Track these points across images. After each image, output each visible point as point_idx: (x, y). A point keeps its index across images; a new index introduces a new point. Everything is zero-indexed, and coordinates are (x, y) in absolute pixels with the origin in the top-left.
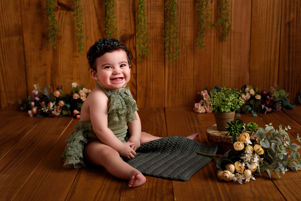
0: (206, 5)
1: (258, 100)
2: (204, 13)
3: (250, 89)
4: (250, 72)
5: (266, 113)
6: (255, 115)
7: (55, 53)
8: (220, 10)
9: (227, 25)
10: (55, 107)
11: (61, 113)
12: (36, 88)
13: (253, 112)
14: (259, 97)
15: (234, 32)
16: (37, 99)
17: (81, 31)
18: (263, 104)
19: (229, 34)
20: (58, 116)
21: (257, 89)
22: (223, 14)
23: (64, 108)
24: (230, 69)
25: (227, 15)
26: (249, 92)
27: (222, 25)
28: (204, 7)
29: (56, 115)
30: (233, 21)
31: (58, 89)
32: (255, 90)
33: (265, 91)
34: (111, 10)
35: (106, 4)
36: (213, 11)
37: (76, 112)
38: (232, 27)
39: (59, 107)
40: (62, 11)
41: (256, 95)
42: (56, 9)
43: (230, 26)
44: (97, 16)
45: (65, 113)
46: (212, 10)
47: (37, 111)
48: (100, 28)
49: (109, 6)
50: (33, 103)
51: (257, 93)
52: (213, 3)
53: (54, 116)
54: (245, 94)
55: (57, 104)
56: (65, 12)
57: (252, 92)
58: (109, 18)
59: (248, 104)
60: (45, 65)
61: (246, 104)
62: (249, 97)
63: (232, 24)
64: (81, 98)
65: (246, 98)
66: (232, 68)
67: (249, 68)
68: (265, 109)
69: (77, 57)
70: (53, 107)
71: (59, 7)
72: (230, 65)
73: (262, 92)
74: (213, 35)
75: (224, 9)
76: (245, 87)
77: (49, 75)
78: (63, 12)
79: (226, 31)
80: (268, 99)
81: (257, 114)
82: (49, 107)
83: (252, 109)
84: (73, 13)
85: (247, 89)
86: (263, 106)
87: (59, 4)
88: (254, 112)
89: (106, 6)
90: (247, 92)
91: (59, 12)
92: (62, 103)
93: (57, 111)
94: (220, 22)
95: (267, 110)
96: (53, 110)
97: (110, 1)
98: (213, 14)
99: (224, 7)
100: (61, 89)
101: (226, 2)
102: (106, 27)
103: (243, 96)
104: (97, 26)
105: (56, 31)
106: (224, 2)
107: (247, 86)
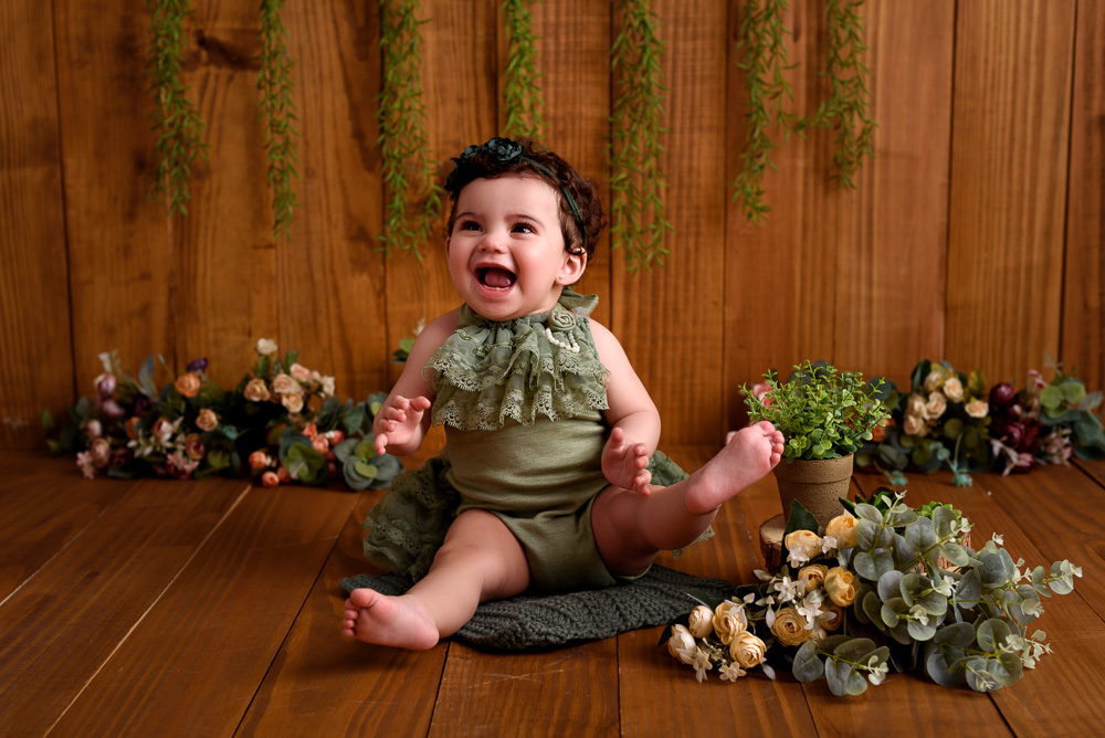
0: (773, 49)
1: (977, 420)
2: (767, 77)
3: (946, 378)
4: (946, 311)
5: (1007, 471)
6: (965, 479)
7: (185, 231)
8: (829, 69)
9: (857, 125)
10: (181, 438)
11: (204, 464)
12: (107, 366)
13: (954, 467)
14: (979, 410)
15: (886, 154)
16: (112, 408)
17: (286, 148)
18: (998, 438)
19: (865, 159)
20: (192, 475)
21: (973, 379)
22: (842, 83)
23: (214, 441)
24: (870, 300)
25: (859, 84)
26: (941, 390)
27: (838, 124)
28: (767, 55)
29: (183, 471)
30: (879, 110)
31: (190, 368)
32: (964, 381)
33: (1008, 385)
34: (404, 66)
35: (384, 41)
36: (803, 69)
37: (261, 458)
38: (878, 134)
39: (196, 435)
40: (213, 70)
41: (967, 400)
42: (190, 63)
43: (868, 130)
44: (348, 88)
45: (216, 461)
46: (796, 65)
47: (112, 456)
48: (358, 135)
49: (394, 50)
50: (96, 426)
51: (972, 394)
52: (803, 40)
53: (175, 475)
54: (926, 397)
56: (225, 72)
57: (954, 389)
58: (395, 95)
59: (935, 435)
60: (145, 276)
61: (929, 437)
62: (942, 409)
63: (878, 121)
64: (285, 402)
65: (929, 412)
66: (876, 293)
67: (945, 294)
68: (1004, 457)
69: (270, 246)
70: (173, 439)
71: (204, 55)
72: (870, 284)
73: (995, 389)
74: (801, 163)
75: (844, 65)
76: (926, 369)
77: (159, 316)
78: (218, 73)
79: (854, 149)
80: (1016, 418)
81: (970, 474)
82: (158, 439)
83: (952, 458)
84: (254, 78)
85: (934, 377)
86: (997, 446)
87: (203, 42)
88: (959, 467)
89: (383, 52)
90: (931, 387)
91: (202, 71)
93: (185, 454)
94: (827, 112)
95: (1011, 461)
96: (172, 451)
97: (398, 31)
98: (803, 82)
99: (843, 54)
100: (204, 368)
101: (852, 35)
102: (382, 131)
103: (918, 404)
104: (347, 127)
105: (187, 147)
106: (844, 34)
107: (934, 366)
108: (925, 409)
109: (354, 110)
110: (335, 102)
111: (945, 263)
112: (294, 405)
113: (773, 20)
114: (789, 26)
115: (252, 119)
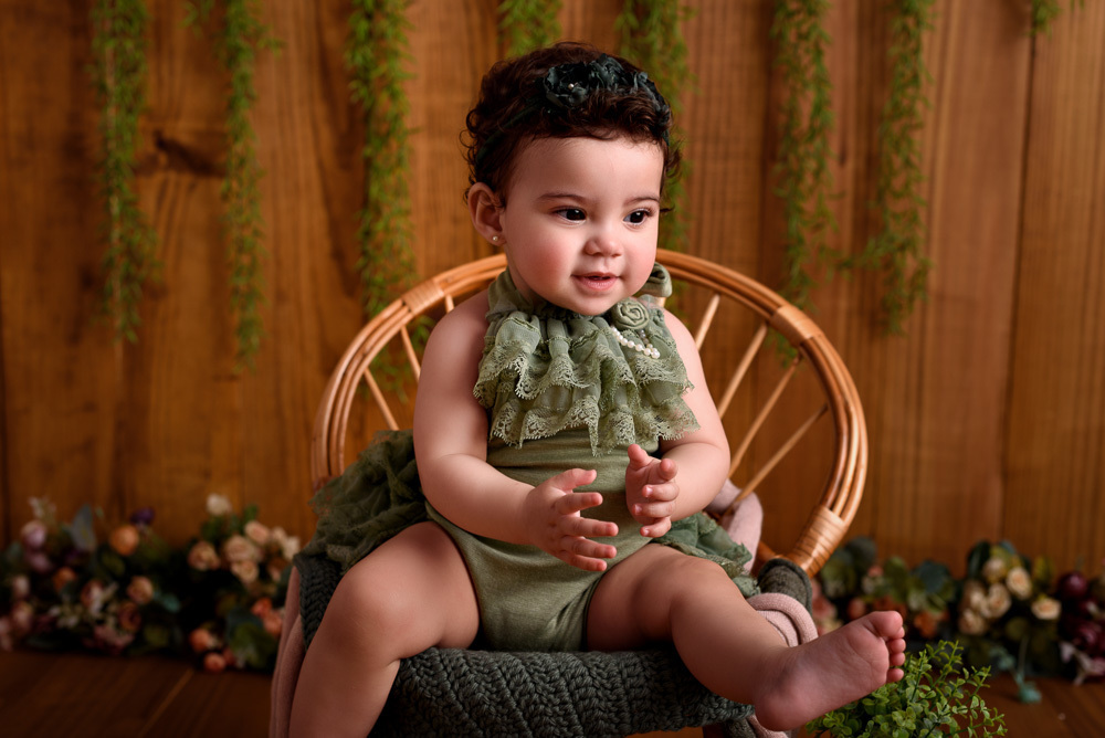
0: (818, 173)
1: (1045, 623)
2: (808, 205)
3: (1010, 567)
4: (1007, 475)
5: (1079, 680)
6: (1032, 695)
7: (137, 360)
8: (880, 198)
9: (909, 263)
10: (113, 608)
11: (139, 638)
12: (39, 512)
13: (1019, 678)
14: (1048, 609)
15: (941, 297)
16: (40, 562)
17: (252, 270)
18: (1069, 639)
19: (917, 304)
20: (125, 653)
21: (1040, 566)
22: (895, 216)
23: (151, 614)
24: (917, 462)
25: (913, 219)
26: (1003, 581)
27: (888, 263)
28: (808, 180)
29: (114, 647)
30: (935, 247)
31: (134, 520)
32: (1028, 566)
33: (1080, 575)
34: (391, 180)
35: (368, 151)
36: (849, 200)
37: (204, 638)
38: (933, 279)
39: (129, 606)
40: (173, 176)
41: (1034, 597)
42: (144, 168)
43: (922, 272)
44: (328, 201)
45: (155, 637)
46: (842, 195)
47: (34, 622)
48: (338, 255)
49: (379, 162)
50: (22, 584)
51: (1041, 587)
52: (850, 165)
53: (104, 650)
54: (986, 587)
55: (122, 595)
56: (186, 179)
57: (1020, 582)
58: (378, 213)
59: (996, 634)
60: (90, 407)
61: (987, 635)
62: (1005, 605)
63: (934, 260)
64: (236, 569)
65: (990, 608)
66: (926, 454)
67: (1004, 459)
68: (1074, 664)
69: (233, 378)
70: (105, 607)
71: (163, 159)
72: (918, 443)
73: (1065, 578)
74: (843, 304)
75: (897, 196)
76: (984, 553)
77: (105, 452)
78: (178, 180)
79: (905, 292)
80: (1089, 617)
81: (1040, 687)
82: (86, 607)
83: (1016, 666)
84: (220, 186)
85: (996, 565)
86: (1068, 650)
87: (162, 144)
88: (1027, 679)
89: (368, 162)
90: (993, 578)
91: (158, 177)
92: (145, 587)
93: (118, 626)
94: (876, 251)
95: (1083, 670)
96: (101, 622)
97: (385, 138)
98: (848, 214)
99: (897, 183)
100: (148, 522)
101: (908, 163)
102: (364, 253)
103: (977, 597)
104: (325, 246)
105: (139, 265)
106: (898, 161)
107: (996, 551)
108: (984, 604)
109: (335, 227)
110: (310, 217)
111: (1005, 422)
112: (247, 573)
113: (818, 143)
114: (834, 150)
115: (216, 233)
